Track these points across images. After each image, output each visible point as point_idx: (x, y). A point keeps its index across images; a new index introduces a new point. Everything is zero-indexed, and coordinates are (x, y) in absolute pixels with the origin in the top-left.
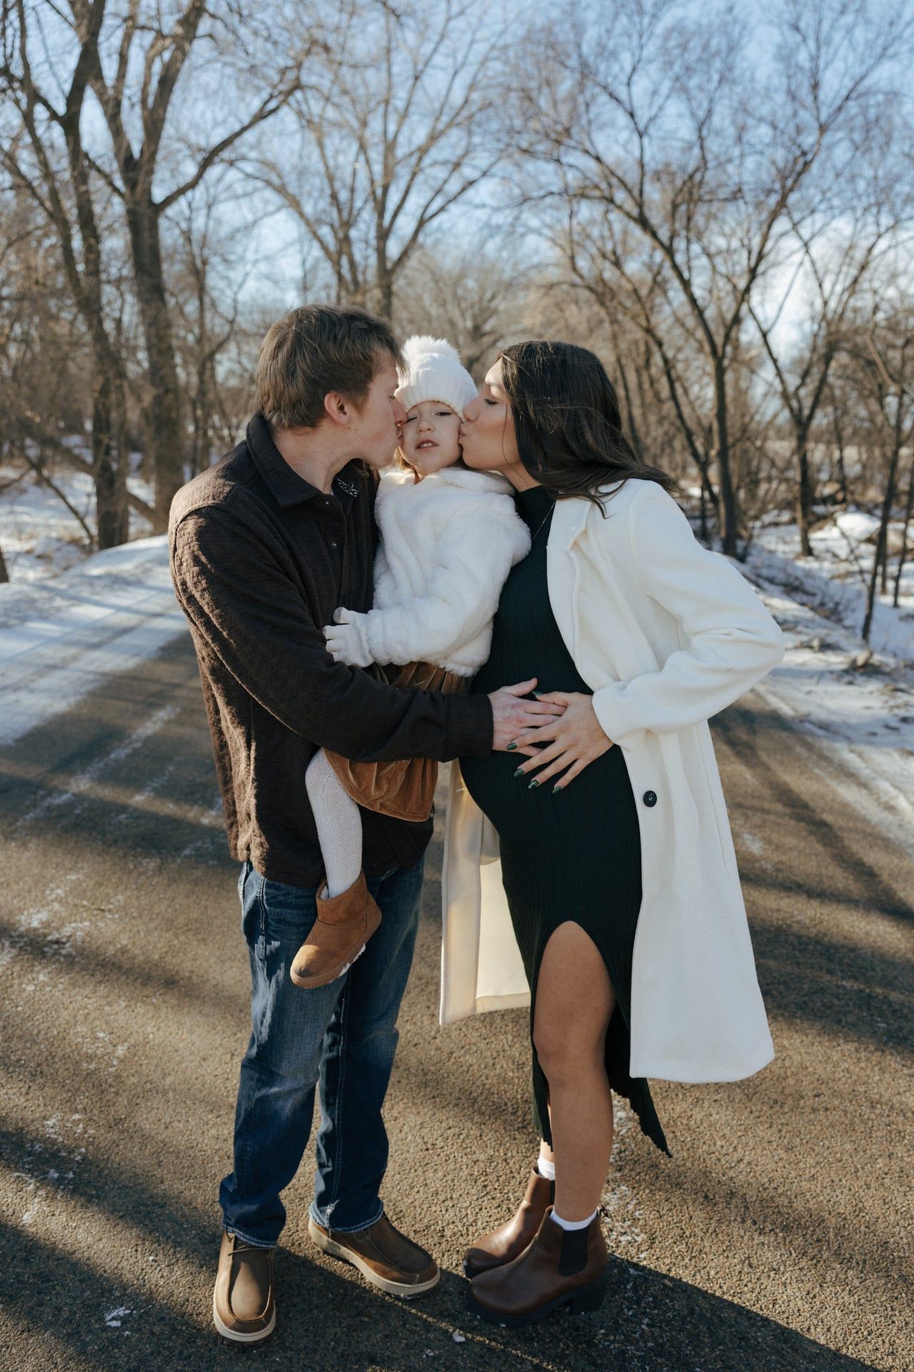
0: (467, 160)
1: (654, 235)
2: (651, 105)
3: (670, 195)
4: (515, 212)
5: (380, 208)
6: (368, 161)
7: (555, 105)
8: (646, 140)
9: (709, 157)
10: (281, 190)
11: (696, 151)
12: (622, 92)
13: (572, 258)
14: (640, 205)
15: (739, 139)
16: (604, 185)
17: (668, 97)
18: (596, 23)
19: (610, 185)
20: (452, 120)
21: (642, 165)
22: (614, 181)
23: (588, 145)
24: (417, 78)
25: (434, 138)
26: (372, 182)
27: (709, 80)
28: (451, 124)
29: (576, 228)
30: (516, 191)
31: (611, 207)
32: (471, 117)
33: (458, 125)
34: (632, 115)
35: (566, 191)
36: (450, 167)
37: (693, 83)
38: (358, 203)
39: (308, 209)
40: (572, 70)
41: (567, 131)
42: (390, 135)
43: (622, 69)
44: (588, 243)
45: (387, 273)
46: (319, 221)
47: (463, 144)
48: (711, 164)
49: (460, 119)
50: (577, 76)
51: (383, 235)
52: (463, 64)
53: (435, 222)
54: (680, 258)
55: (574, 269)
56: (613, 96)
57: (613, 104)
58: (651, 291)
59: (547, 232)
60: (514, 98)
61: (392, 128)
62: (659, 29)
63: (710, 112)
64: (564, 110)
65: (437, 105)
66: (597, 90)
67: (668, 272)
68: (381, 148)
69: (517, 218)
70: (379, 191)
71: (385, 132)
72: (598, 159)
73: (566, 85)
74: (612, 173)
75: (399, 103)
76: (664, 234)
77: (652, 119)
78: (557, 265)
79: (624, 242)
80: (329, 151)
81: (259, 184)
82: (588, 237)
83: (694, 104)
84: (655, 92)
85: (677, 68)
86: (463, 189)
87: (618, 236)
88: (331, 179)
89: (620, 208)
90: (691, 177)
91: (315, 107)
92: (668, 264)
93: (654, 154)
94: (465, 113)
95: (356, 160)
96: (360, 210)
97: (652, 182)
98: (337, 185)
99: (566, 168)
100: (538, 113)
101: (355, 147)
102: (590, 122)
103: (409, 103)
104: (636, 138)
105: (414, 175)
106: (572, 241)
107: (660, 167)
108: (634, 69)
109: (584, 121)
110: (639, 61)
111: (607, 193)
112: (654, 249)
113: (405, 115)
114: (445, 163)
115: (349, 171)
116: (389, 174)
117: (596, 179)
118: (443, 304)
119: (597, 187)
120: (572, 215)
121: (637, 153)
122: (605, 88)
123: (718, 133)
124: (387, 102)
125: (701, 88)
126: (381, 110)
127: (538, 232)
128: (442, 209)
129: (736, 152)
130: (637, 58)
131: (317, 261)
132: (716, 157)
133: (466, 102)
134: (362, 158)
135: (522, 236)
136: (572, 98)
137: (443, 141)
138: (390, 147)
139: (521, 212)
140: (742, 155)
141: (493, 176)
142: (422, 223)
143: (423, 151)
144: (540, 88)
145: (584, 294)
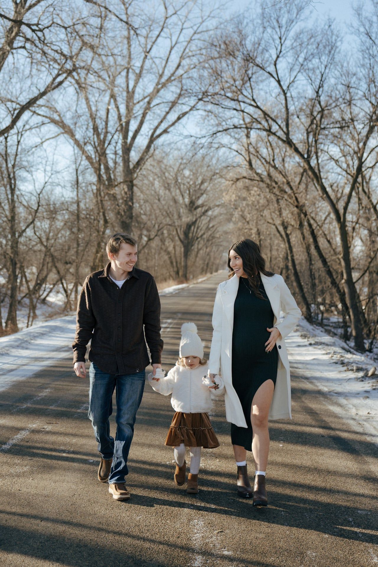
2: (289, 75)
10: (60, 123)
14: (287, 134)
17: (298, 72)
18: (253, 32)
20: (171, 77)
21: (287, 109)
25: (158, 90)
26: (120, 118)
28: (169, 80)
32: (181, 76)
34: (279, 82)
45: (130, 172)
46: (86, 143)
49: (175, 77)
51: (127, 149)
62: (292, 34)
72: (258, 108)
74: (269, 116)
75: (136, 69)
77: (291, 83)
80: (92, 102)
81: (47, 120)
84: (291, 69)
88: (93, 118)
89: (275, 135)
95: (109, 104)
98: (97, 120)
101: (107, 98)
104: (282, 94)
108: (278, 57)
110: (281, 52)
111: (267, 127)
113: (139, 76)
114: (166, 103)
118: (168, 187)
122: (261, 67)
124: (128, 68)
128: (165, 132)
130: (279, 50)
134: (113, 102)
138: (130, 95)
141: (197, 109)
142: (152, 140)
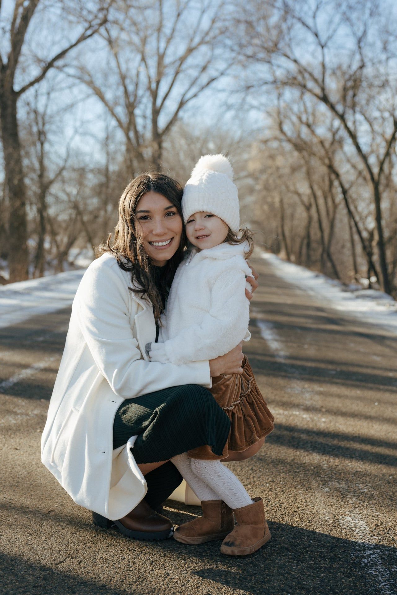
0: (210, 66)
1: (332, 107)
2: (328, 29)
3: (342, 83)
4: (242, 95)
5: (154, 95)
6: (146, 66)
7: (268, 30)
8: (326, 50)
9: (366, 60)
10: (90, 84)
11: (358, 57)
12: (310, 22)
13: (280, 124)
14: (323, 89)
15: (385, 49)
16: (300, 78)
17: (339, 24)
19: (304, 77)
20: (203, 39)
21: (323, 66)
22: (307, 76)
23: (289, 53)
24: (179, 15)
25: (190, 51)
26: (149, 78)
27: (363, 14)
28: (202, 42)
29: (282, 104)
30: (243, 83)
31: (304, 90)
32: (215, 38)
33: (207, 43)
34: (316, 35)
35: (275, 82)
36: (200, 69)
37: (354, 16)
38: (140, 92)
39: (109, 96)
40: (279, 9)
41: (276, 45)
42: (162, 50)
43: (310, 8)
44: (289, 113)
45: (158, 136)
46: (116, 104)
47: (209, 54)
48: (368, 64)
49: (207, 39)
50: (282, 12)
51: (156, 112)
52: (209, 7)
53: (190, 104)
54: (350, 124)
55: (281, 130)
56: (304, 24)
57: (304, 29)
58: (332, 143)
59: (263, 108)
60: (242, 27)
61: (163, 45)
63: (365, 33)
64: (274, 33)
65: (191, 32)
66: (295, 21)
67: (343, 133)
68: (156, 59)
69: (244, 100)
70: (154, 86)
71: (158, 48)
72: (295, 61)
73: (275, 18)
74: (305, 70)
75: (167, 31)
76: (340, 108)
77: (330, 38)
78: (270, 128)
79: (314, 114)
80: (122, 60)
81: (77, 81)
82: (291, 109)
83: (355, 28)
84: (330, 22)
85: (344, 7)
86: (208, 84)
87: (310, 110)
88: (123, 78)
89: (310, 91)
90: (355, 72)
91: (114, 33)
92: (342, 126)
93: (331, 59)
94: (211, 34)
95: (140, 66)
96: (142, 96)
97: (330, 75)
98: (127, 81)
99: (275, 68)
100: (258, 35)
101: (139, 57)
102: (290, 39)
103: (174, 30)
104: (319, 49)
105: (177, 73)
106: (279, 113)
107: (335, 66)
108: (317, 8)
109: (287, 38)
110: (320, 3)
111: (302, 82)
112: (333, 120)
113: (171, 38)
114: (197, 66)
115: (133, 72)
116: (160, 74)
117: (295, 75)
119: (295, 78)
120: (280, 96)
121: (320, 58)
122: (300, 19)
123: (372, 45)
124: (159, 29)
125: (359, 19)
126: (155, 35)
127: (258, 108)
128: (195, 96)
129: (383, 57)
131: (115, 127)
132: (371, 60)
133: (211, 28)
134: (143, 65)
135: (248, 111)
136: (278, 27)
137: (195, 53)
138: (161, 57)
139: (247, 95)
140: (388, 59)
141: (228, 75)
142: (182, 104)
143: (182, 60)
144: (259, 20)
145: (288, 147)
